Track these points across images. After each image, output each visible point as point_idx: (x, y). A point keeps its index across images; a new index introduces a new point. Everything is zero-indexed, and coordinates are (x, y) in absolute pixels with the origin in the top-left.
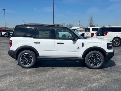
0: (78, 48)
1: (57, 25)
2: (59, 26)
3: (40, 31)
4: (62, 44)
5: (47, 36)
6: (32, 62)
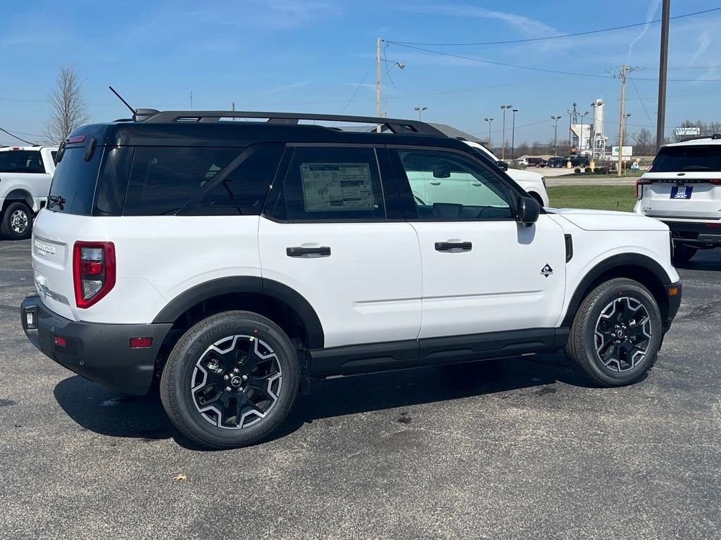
0: (548, 270)
3: (311, 169)
4: (461, 249)
5: (360, 199)
6: (276, 399)
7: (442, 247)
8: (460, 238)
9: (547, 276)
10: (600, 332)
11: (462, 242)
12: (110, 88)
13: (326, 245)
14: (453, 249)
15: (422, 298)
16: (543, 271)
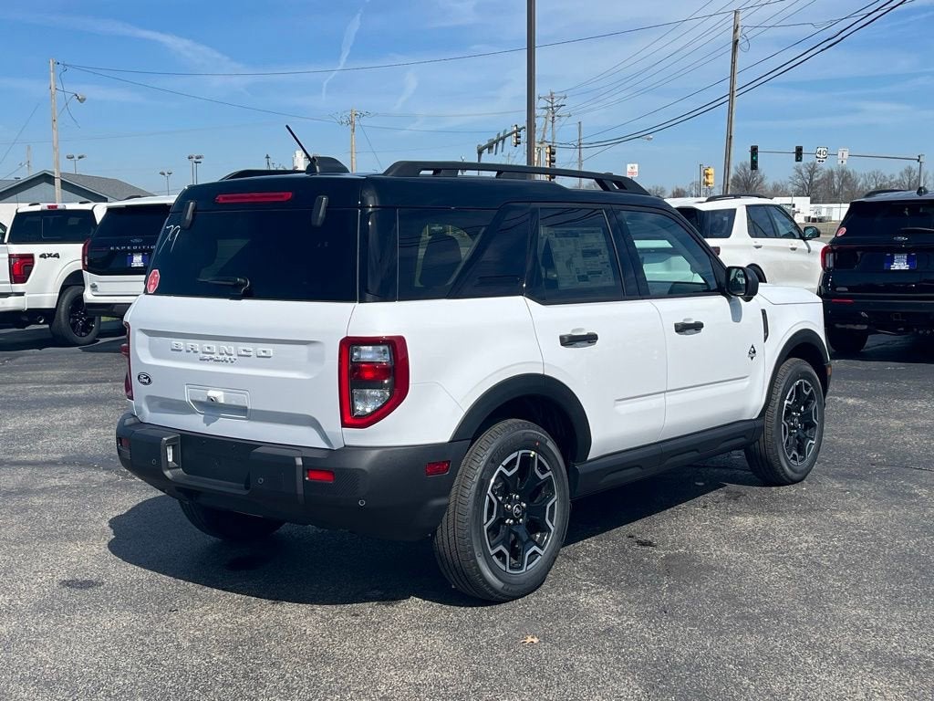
0: (753, 352)
3: (556, 236)
4: (693, 331)
5: (601, 273)
6: (552, 529)
7: (680, 329)
9: (752, 358)
10: (785, 421)
11: (693, 322)
12: (287, 127)
13: (592, 331)
14: (688, 331)
15: (664, 392)
16: (750, 353)
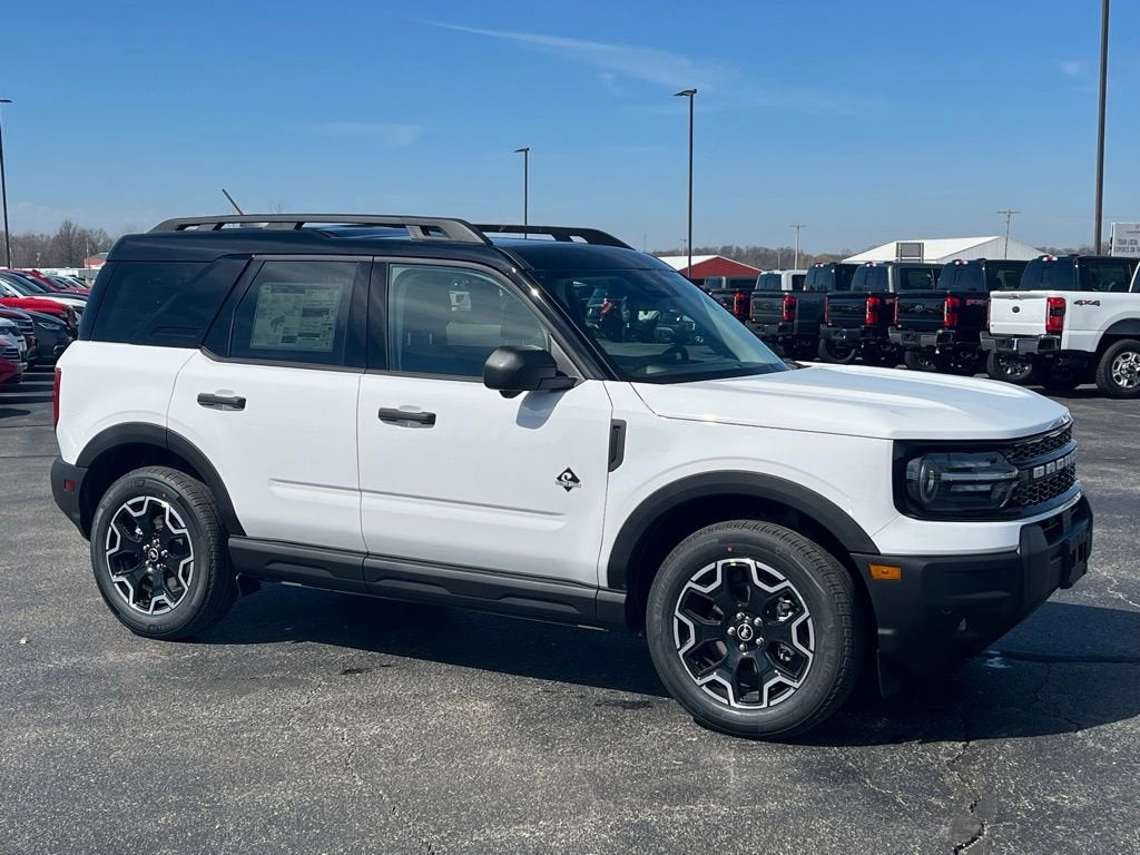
0: (570, 480)
1: (425, 229)
2: (436, 229)
3: (273, 290)
4: (418, 423)
5: (318, 336)
6: (186, 587)
7: (388, 416)
8: (417, 405)
9: (568, 489)
10: (687, 616)
13: (242, 396)
14: (409, 422)
15: (360, 490)
16: (559, 478)
